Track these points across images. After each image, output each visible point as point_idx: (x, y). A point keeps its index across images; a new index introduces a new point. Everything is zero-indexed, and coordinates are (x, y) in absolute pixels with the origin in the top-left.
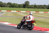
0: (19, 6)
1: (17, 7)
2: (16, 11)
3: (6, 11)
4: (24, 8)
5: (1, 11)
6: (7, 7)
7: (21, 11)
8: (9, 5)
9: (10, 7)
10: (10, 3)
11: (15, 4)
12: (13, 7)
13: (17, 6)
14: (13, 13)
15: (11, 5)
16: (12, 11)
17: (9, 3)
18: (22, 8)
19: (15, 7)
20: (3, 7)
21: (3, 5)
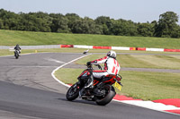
0: (140, 30)
1: (132, 34)
2: (128, 49)
3: (91, 47)
4: (157, 36)
5: (72, 46)
6: (94, 33)
7: (147, 49)
8: (101, 27)
9: (105, 33)
10: (108, 18)
11: (125, 21)
12: (117, 33)
13: (132, 30)
15: (109, 26)
16: (113, 48)
17: (101, 20)
18: (150, 35)
19: (125, 33)
20: (81, 32)
21: (82, 27)
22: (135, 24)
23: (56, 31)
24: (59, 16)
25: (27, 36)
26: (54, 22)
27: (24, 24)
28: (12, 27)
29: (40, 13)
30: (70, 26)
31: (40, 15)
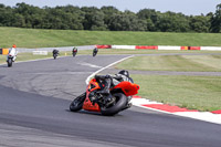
0: (193, 25)
1: (183, 30)
2: (178, 48)
3: (133, 47)
4: (214, 32)
5: (110, 47)
6: (137, 30)
7: (202, 48)
8: (145, 22)
9: (150, 29)
10: (153, 11)
11: (174, 14)
12: (164, 29)
13: (183, 25)
14: (167, 56)
15: (154, 21)
16: (160, 48)
17: (144, 14)
18: (205, 31)
19: (174, 29)
20: (121, 29)
21: (122, 23)
22: (187, 17)
23: (89, 29)
24: (93, 9)
25: (54, 35)
26: (87, 17)
27: (51, 21)
28: (36, 24)
29: (70, 7)
30: (107, 22)
31: (70, 9)
